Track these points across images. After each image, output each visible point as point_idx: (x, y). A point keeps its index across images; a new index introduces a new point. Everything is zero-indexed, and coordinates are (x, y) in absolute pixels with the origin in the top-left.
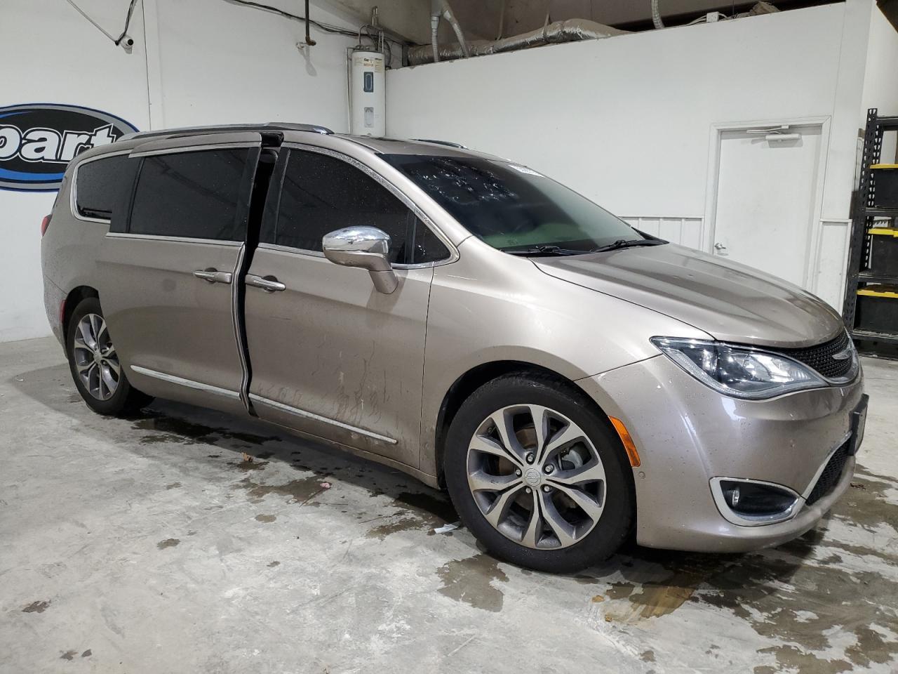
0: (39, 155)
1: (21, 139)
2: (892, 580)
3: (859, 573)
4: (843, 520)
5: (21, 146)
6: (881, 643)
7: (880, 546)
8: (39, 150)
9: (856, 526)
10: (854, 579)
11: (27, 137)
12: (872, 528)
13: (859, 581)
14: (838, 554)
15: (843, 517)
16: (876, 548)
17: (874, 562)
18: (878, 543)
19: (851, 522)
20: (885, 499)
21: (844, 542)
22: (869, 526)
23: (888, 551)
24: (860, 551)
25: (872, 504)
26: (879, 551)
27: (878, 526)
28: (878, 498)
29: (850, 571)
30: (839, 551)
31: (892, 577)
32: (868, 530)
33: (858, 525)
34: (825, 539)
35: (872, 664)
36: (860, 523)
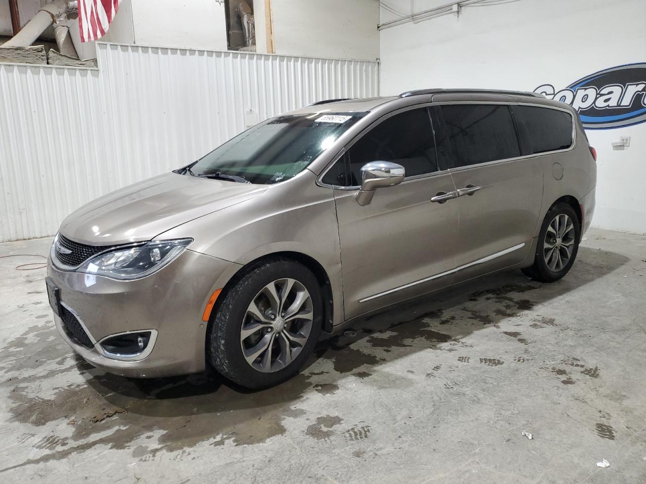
0: (606, 104)
1: (597, 94)
2: (25, 369)
3: (44, 363)
4: (78, 386)
5: (596, 98)
6: (15, 346)
7: (43, 383)
8: (606, 101)
9: (68, 386)
10: (44, 360)
11: (601, 93)
12: (57, 391)
13: (41, 360)
14: (62, 366)
15: (81, 388)
16: (45, 380)
17: (40, 372)
18: (46, 384)
19: (72, 387)
20: (67, 421)
21: (64, 373)
22: (60, 391)
23: (37, 383)
24: (52, 374)
25: (73, 410)
26: (42, 380)
27: (55, 394)
28: (73, 418)
29: (49, 362)
30: (63, 367)
31: (26, 370)
32: (58, 388)
33: (67, 388)
34: (76, 369)
35: (15, 340)
36: (68, 390)
